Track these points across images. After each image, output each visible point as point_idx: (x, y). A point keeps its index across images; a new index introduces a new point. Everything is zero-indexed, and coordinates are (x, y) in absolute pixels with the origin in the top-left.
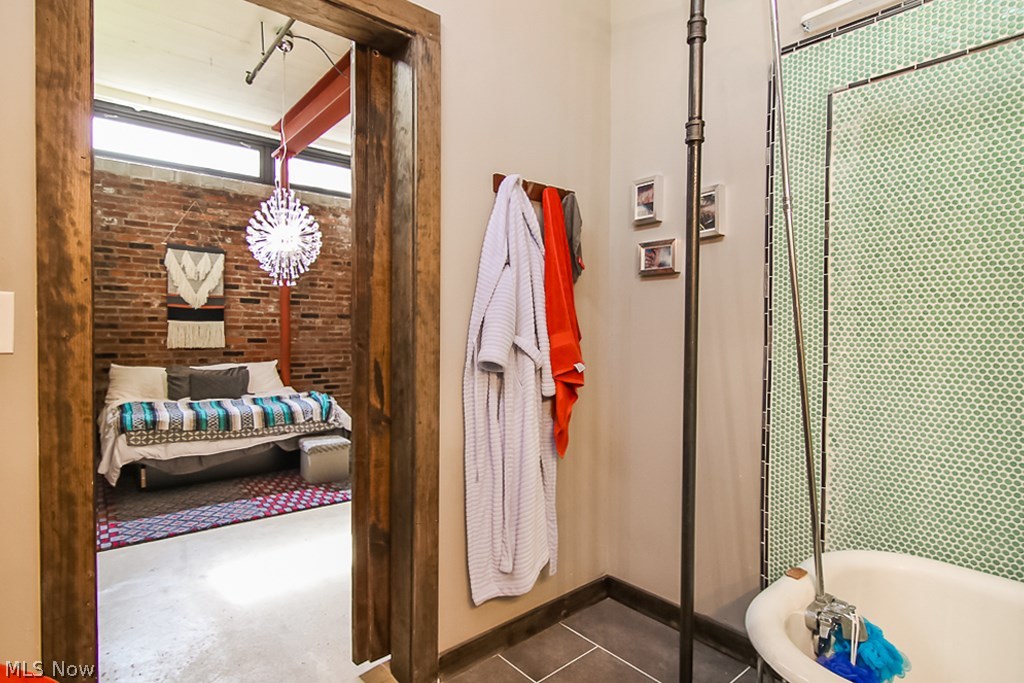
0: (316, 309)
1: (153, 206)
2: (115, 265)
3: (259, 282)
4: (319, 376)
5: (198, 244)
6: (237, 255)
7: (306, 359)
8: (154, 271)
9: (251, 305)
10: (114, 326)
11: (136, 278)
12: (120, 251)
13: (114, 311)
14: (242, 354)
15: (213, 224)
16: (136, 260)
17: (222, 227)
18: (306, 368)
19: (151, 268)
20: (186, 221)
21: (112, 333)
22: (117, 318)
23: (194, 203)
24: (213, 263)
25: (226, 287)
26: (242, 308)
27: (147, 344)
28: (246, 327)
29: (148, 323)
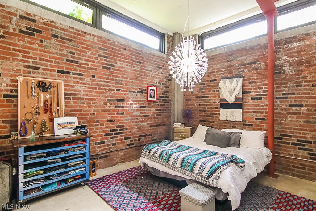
0: (301, 101)
1: (217, 64)
2: (205, 89)
3: (262, 88)
4: (304, 145)
5: (233, 75)
6: (250, 76)
7: (293, 133)
8: (217, 89)
9: (256, 101)
10: (205, 111)
11: (211, 93)
12: (207, 84)
13: (205, 105)
14: (252, 125)
15: (239, 65)
16: (212, 86)
17: (243, 65)
18: (293, 138)
19: (216, 88)
20: (229, 67)
21: (204, 113)
22: (206, 108)
23: (231, 58)
24: (237, 83)
25: (243, 93)
26: (252, 102)
27: (214, 118)
28: (254, 112)
29: (214, 110)
